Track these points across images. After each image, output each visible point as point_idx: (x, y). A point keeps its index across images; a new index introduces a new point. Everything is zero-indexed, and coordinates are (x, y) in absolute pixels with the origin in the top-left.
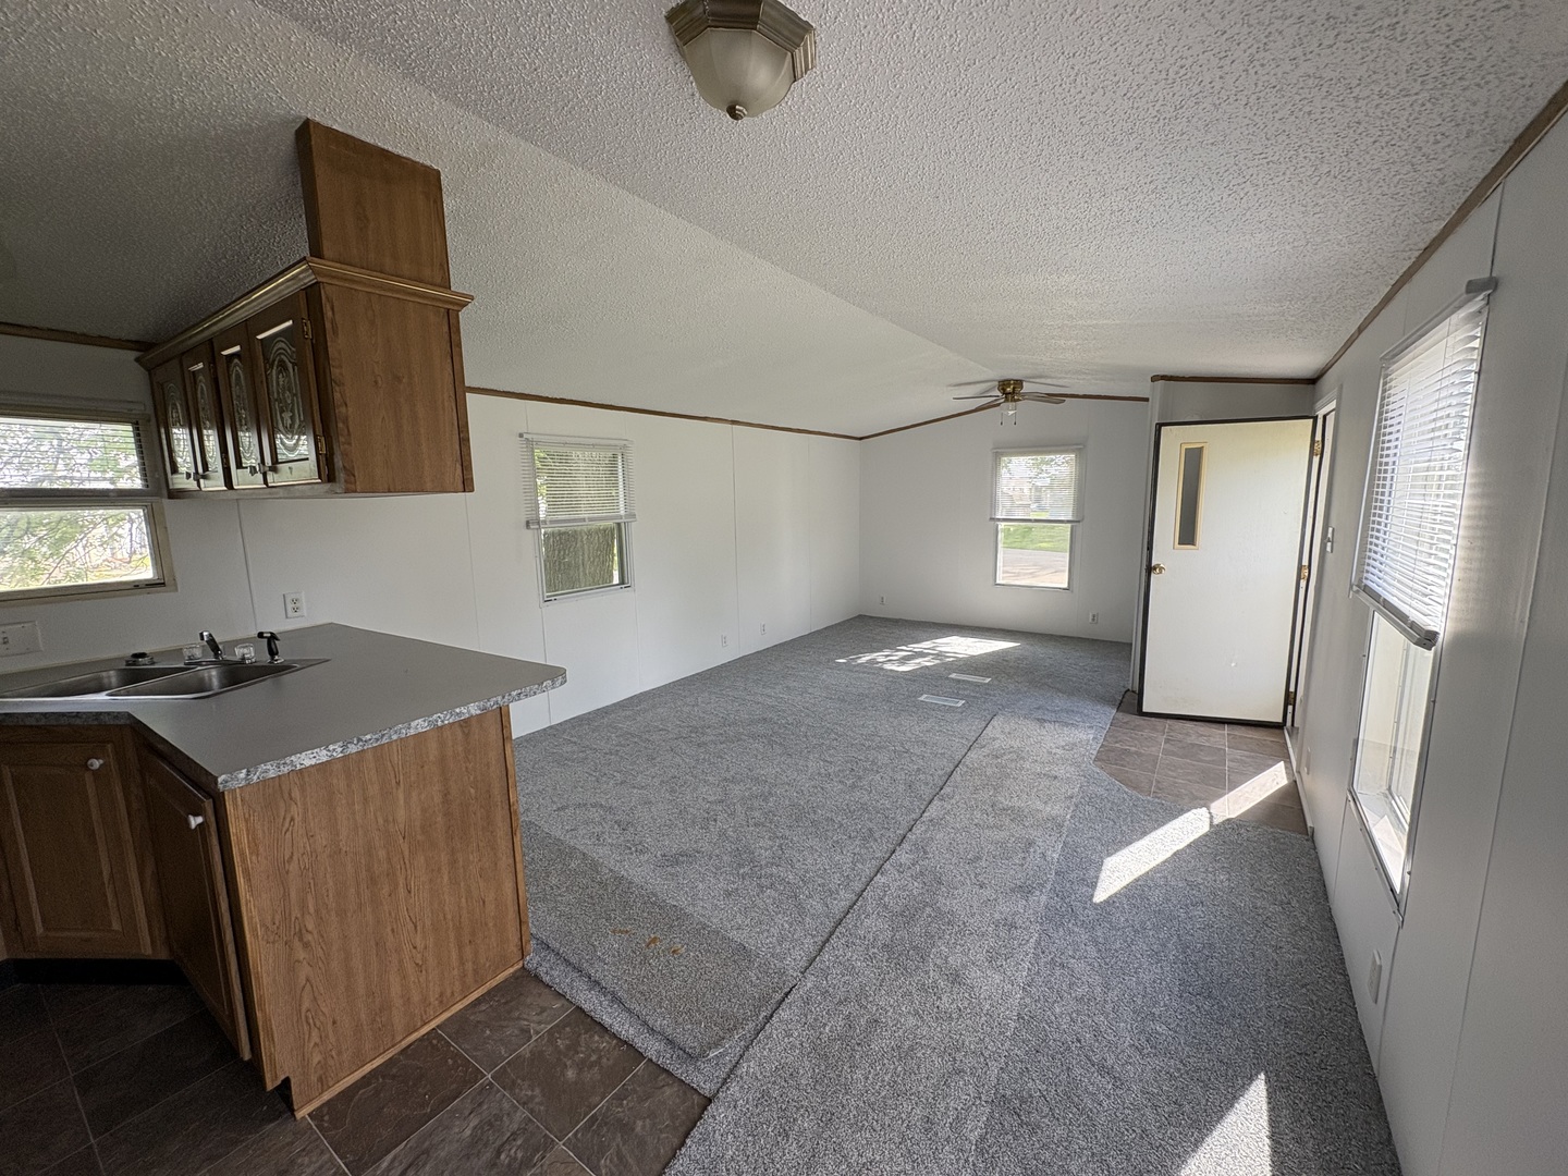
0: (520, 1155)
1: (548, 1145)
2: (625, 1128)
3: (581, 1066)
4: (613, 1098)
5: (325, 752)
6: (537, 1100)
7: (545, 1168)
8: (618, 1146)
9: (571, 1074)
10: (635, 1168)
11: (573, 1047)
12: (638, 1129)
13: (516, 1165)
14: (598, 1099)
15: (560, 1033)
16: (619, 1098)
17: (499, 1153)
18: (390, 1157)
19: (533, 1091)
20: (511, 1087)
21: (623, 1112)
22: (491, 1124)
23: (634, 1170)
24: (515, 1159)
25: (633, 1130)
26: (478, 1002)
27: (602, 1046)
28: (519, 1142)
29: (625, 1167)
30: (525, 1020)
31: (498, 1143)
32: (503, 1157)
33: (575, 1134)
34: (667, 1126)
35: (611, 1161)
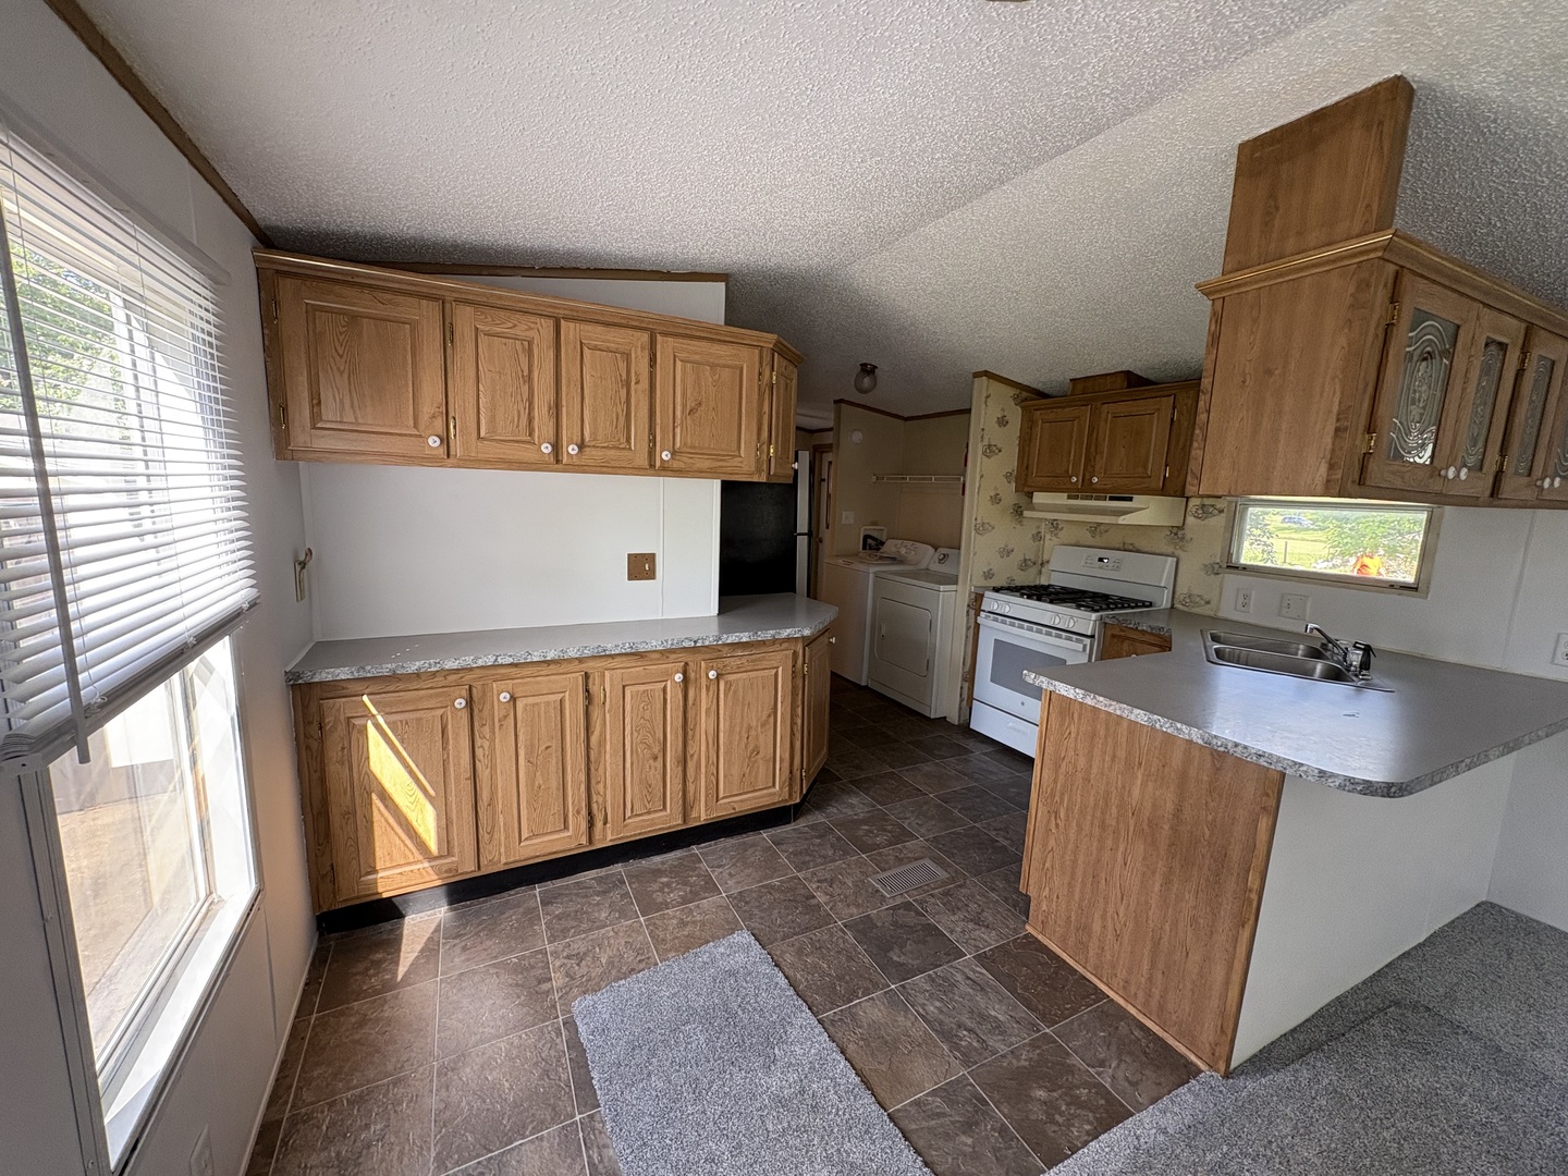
0: (963, 1043)
1: (966, 1063)
2: (968, 1126)
3: (1049, 1106)
4: (1003, 1124)
5: (1072, 691)
6: (1014, 1061)
7: (947, 1058)
8: (951, 1116)
9: (1041, 1094)
10: (924, 1124)
11: (1075, 1102)
12: (964, 1138)
13: (955, 1040)
14: (1006, 1111)
15: (1097, 1093)
16: (1003, 1130)
17: (969, 1031)
18: (984, 971)
19: (1026, 1060)
20: (1033, 1045)
21: (986, 1130)
22: (998, 1027)
23: (924, 1122)
24: (961, 1040)
25: (964, 1133)
26: (1142, 1027)
27: (1074, 1130)
28: (975, 1044)
29: (929, 1116)
30: (1118, 1065)
31: (978, 1031)
32: (965, 1033)
33: (971, 1085)
34: (959, 1166)
35: (937, 1107)
